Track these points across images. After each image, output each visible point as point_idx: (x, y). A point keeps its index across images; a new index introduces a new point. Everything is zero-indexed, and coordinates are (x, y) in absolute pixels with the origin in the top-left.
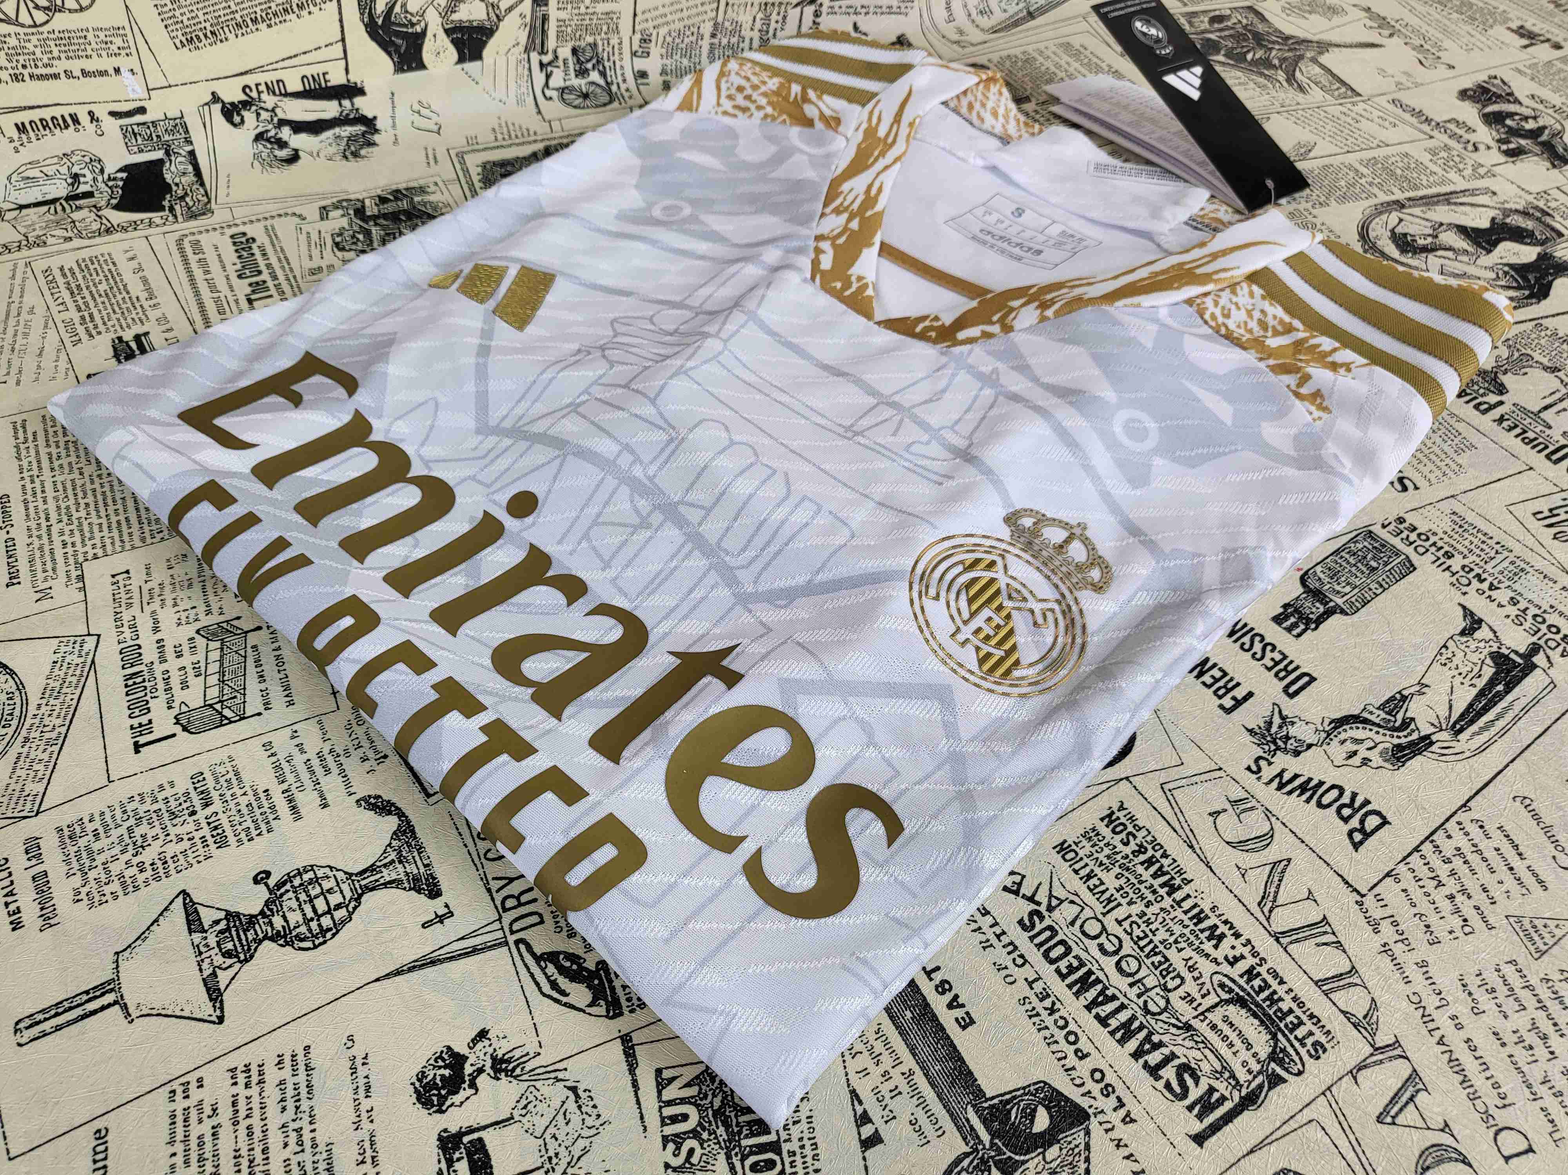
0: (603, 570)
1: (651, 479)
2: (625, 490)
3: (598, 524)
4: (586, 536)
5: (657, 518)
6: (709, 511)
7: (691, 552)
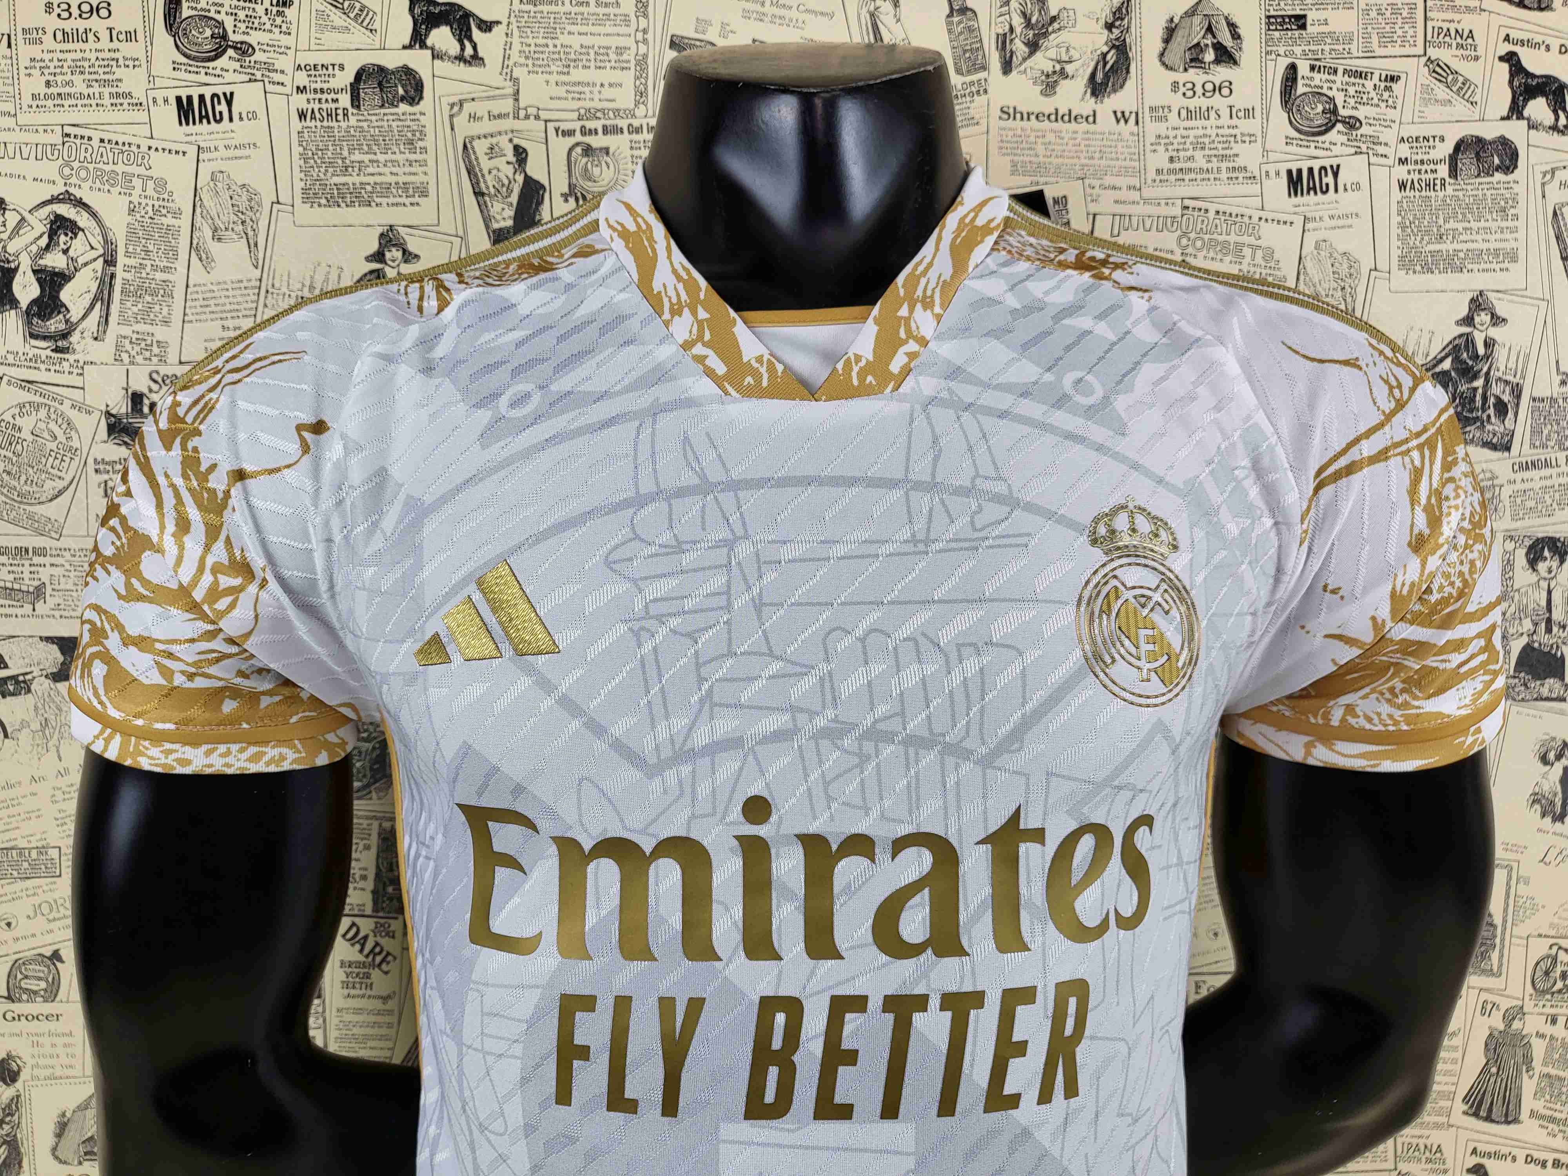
0: (867, 814)
1: (835, 720)
2: (825, 743)
3: (829, 783)
4: (829, 799)
5: (868, 747)
6: (902, 714)
7: (917, 754)
